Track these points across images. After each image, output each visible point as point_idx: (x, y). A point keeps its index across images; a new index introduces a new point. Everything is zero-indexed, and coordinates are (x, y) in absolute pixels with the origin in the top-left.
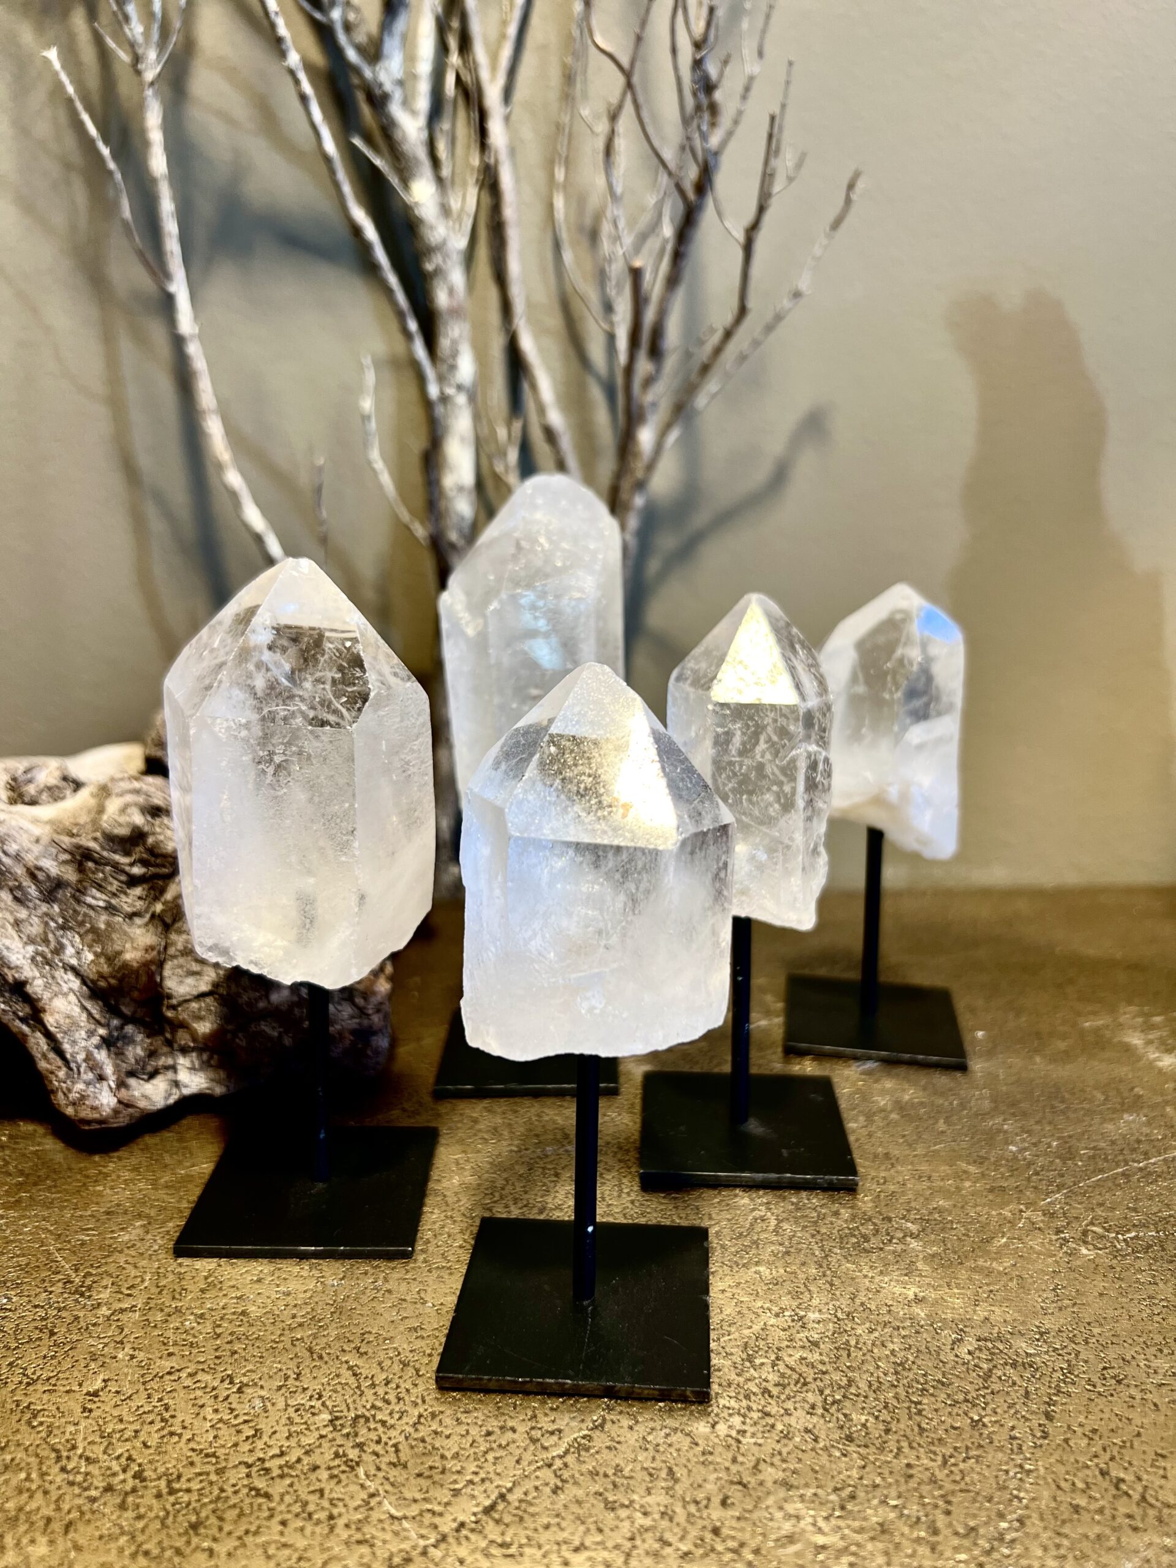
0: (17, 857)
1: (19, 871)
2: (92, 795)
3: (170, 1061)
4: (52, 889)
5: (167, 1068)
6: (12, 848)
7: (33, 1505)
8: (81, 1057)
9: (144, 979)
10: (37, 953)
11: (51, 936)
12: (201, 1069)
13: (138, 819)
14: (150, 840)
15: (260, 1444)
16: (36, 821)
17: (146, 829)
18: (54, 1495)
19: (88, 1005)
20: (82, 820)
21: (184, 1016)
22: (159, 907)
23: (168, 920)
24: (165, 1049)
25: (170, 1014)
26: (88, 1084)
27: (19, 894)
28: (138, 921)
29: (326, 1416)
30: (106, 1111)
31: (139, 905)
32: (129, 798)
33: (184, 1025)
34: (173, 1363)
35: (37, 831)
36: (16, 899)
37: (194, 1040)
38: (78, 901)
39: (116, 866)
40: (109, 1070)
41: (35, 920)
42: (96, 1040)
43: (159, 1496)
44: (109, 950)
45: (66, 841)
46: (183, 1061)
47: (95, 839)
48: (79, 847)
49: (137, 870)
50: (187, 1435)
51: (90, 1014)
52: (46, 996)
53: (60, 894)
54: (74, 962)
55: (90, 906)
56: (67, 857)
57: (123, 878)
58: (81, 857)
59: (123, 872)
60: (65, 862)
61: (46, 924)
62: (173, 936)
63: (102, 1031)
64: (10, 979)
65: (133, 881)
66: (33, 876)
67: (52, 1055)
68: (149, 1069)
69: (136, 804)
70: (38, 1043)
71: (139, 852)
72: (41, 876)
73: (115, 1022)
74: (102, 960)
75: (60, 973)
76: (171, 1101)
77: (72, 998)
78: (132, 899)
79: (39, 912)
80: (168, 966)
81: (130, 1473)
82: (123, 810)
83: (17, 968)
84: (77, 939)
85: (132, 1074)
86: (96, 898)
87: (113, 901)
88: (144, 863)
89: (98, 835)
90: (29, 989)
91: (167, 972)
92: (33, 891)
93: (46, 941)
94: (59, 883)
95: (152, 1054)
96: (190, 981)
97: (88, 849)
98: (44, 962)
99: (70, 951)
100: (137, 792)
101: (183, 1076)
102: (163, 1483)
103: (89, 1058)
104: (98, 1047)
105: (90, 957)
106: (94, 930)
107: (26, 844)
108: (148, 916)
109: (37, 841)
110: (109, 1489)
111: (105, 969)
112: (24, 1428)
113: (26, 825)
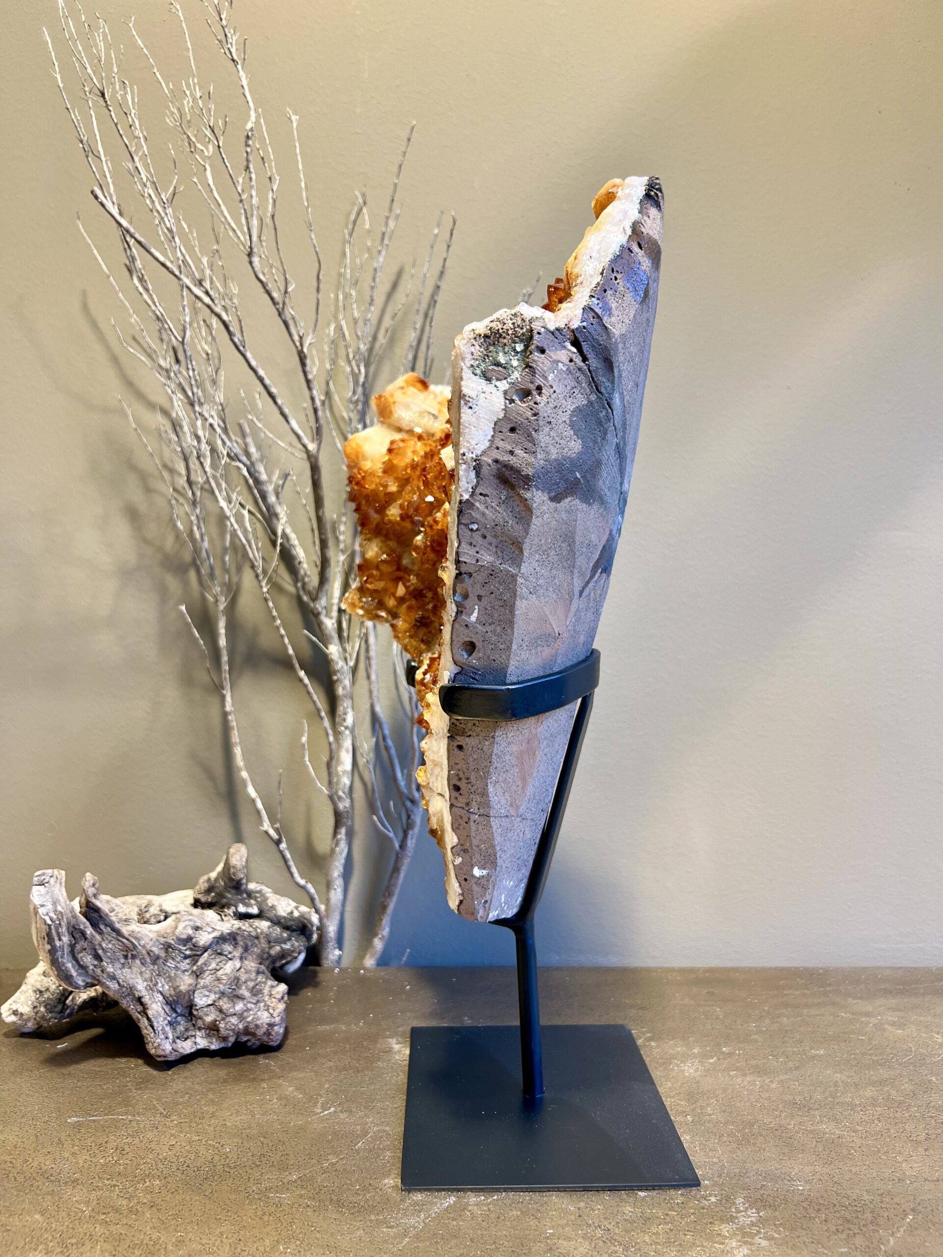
0: (144, 946)
1: (144, 952)
2: (173, 921)
3: (194, 1034)
4: (155, 959)
5: (192, 1036)
6: (142, 942)
7: (154, 1172)
8: (160, 1028)
9: (187, 997)
10: (148, 985)
11: (153, 979)
12: (206, 1038)
13: (190, 932)
14: (194, 940)
15: (228, 1160)
16: (150, 931)
17: (193, 935)
18: (161, 1170)
19: (165, 1007)
20: (168, 931)
21: (201, 1014)
22: (195, 968)
23: (198, 974)
24: (192, 1028)
25: (195, 1013)
26: (161, 1040)
27: (143, 961)
28: (187, 973)
29: (250, 1154)
30: (168, 1052)
31: (188, 967)
32: (187, 923)
33: (201, 1018)
34: (201, 1138)
35: (151, 936)
36: (142, 963)
37: (204, 1025)
38: (165, 965)
39: (180, 951)
40: (170, 1036)
41: (148, 971)
42: (166, 1022)
43: (194, 1171)
44: (175, 985)
45: (162, 940)
46: (198, 1033)
47: (173, 939)
48: (166, 942)
49: (188, 952)
50: (204, 1157)
51: (165, 1011)
52: (150, 1003)
53: (158, 962)
54: (161, 989)
55: (169, 967)
56: (162, 946)
57: (183, 955)
58: (167, 947)
59: (183, 953)
60: (161, 948)
61: (152, 974)
62: (199, 980)
63: (169, 1018)
64: (137, 996)
65: (186, 957)
66: (149, 954)
67: (149, 1027)
68: (185, 1036)
69: (189, 925)
70: (144, 1023)
71: (189, 945)
72: (152, 954)
73: (174, 1015)
74: (172, 989)
75: (155, 994)
76: (192, 1050)
77: (159, 1004)
78: (185, 965)
79: (150, 969)
80: (196, 992)
81: (185, 1166)
82: (185, 928)
83: (140, 991)
84: (163, 980)
85: (178, 1038)
86: (171, 964)
87: (178, 965)
88: (191, 949)
89: (174, 938)
90: (143, 1000)
91: (196, 995)
92: (148, 960)
93: (151, 981)
94: (158, 957)
95: (187, 1030)
96: (205, 999)
97: (170, 944)
98: (150, 989)
99: (160, 985)
100: (190, 920)
101: (198, 1040)
102: (196, 1169)
103: (163, 1029)
104: (167, 1025)
105: (167, 987)
106: (170, 977)
107: (147, 941)
108: (190, 971)
109: (151, 940)
110: (178, 1169)
111: (173, 993)
112: (149, 1153)
113: (148, 933)
